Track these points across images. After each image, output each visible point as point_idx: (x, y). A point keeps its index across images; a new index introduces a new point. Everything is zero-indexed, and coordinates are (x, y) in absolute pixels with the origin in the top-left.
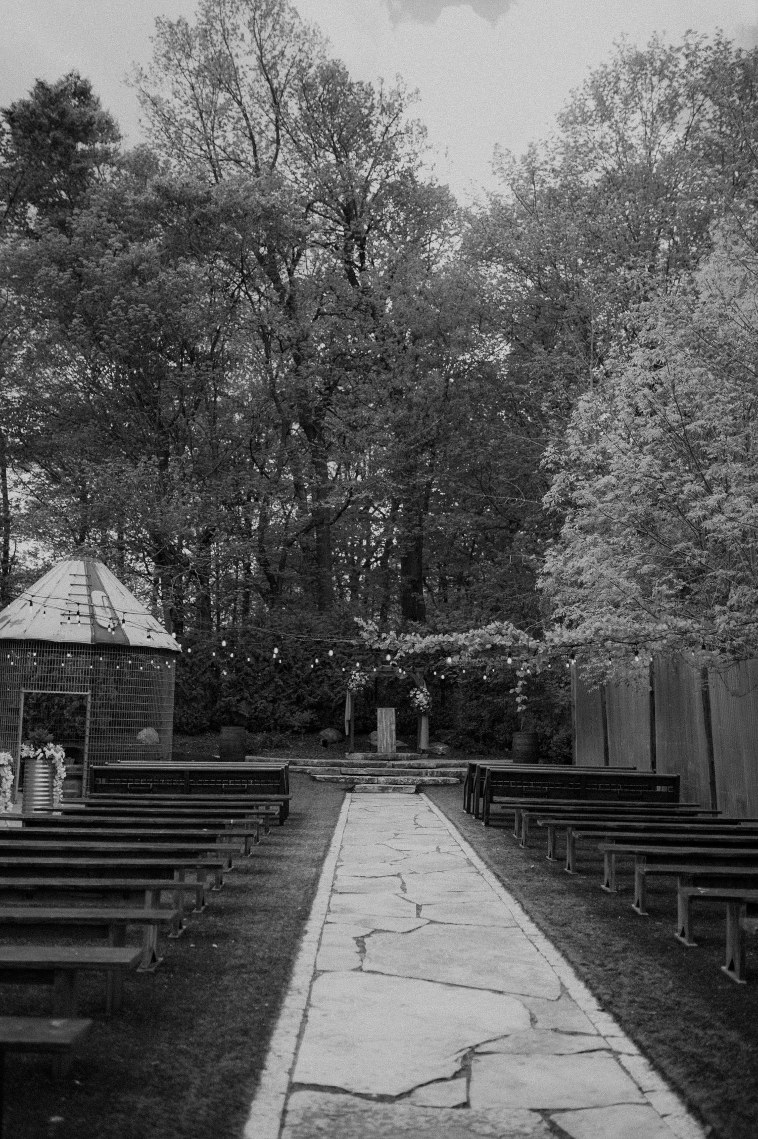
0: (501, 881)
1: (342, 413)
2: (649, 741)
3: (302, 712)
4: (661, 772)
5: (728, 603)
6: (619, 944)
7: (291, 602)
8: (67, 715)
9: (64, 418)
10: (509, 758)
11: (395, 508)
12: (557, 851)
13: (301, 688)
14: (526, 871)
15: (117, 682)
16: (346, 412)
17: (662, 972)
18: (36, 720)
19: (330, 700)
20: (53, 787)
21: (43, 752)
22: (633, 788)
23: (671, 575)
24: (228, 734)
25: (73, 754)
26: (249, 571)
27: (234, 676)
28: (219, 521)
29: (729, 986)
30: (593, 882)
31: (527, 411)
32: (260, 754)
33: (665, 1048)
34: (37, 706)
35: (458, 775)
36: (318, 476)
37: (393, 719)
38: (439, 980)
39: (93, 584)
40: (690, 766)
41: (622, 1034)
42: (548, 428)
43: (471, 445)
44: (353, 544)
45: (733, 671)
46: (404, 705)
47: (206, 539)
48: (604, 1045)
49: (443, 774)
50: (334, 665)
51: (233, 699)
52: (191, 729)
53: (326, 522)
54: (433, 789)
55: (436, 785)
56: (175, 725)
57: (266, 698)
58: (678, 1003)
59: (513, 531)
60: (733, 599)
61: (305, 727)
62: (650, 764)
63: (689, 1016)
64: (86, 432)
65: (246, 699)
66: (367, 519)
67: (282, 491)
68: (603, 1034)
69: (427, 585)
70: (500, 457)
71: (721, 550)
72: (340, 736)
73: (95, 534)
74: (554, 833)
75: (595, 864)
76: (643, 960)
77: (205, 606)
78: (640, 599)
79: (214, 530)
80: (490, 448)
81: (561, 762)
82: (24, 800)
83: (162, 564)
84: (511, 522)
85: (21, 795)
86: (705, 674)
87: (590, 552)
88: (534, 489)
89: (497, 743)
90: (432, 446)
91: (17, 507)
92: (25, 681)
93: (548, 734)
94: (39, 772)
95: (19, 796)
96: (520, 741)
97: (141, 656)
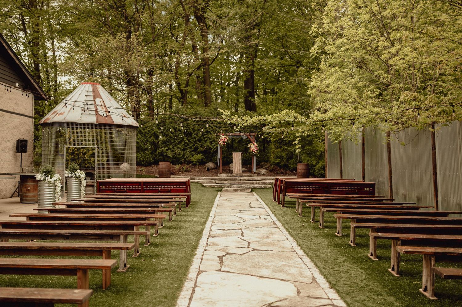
0: (289, 231)
1: (214, 10)
2: (361, 167)
3: (197, 155)
4: (367, 182)
5: (400, 100)
6: (341, 259)
7: (192, 103)
8: (87, 158)
9: (80, 15)
10: (296, 176)
11: (242, 56)
12: (316, 218)
13: (197, 143)
14: (300, 227)
15: (110, 141)
16: (217, 10)
17: (360, 271)
18: (73, 160)
19: (210, 149)
20: (80, 190)
21: (75, 174)
22: (353, 189)
23: (373, 87)
24: (163, 165)
25: (89, 175)
26: (171, 88)
27: (165, 138)
28: (156, 64)
29: (391, 277)
30: (332, 231)
31: (305, 8)
32: (178, 174)
33: (359, 304)
34: (73, 153)
35: (271, 184)
36: (203, 42)
37: (240, 158)
38: (256, 275)
39: (96, 95)
40: (381, 179)
41: (339, 298)
42: (315, 16)
43: (277, 25)
44: (221, 75)
45: (402, 133)
46: (245, 151)
47: (150, 73)
48: (330, 303)
49: (264, 183)
50: (212, 132)
51: (165, 149)
52: (145, 163)
53: (207, 64)
54: (259, 190)
55: (261, 188)
56: (137, 162)
57: (180, 148)
58: (367, 285)
59: (298, 67)
60: (402, 98)
61: (198, 162)
62: (362, 177)
63: (371, 290)
64: (91, 22)
65: (171, 149)
66: (228, 62)
67: (186, 49)
68: (331, 298)
69: (257, 94)
70: (292, 31)
71: (398, 75)
72: (216, 166)
73: (98, 72)
74: (314, 210)
75: (333, 224)
76: (352, 266)
77: (151, 105)
78: (357, 99)
79: (153, 69)
80: (287, 27)
81: (320, 177)
82: (67, 197)
83: (130, 85)
84: (298, 63)
85: (66, 194)
86: (389, 134)
87: (334, 76)
88: (308, 46)
89: (290, 169)
90: (258, 26)
91: (60, 59)
92: (67, 142)
93: (314, 164)
94: (74, 183)
95: (65, 195)
96: (301, 168)
97: (120, 129)
